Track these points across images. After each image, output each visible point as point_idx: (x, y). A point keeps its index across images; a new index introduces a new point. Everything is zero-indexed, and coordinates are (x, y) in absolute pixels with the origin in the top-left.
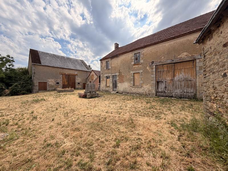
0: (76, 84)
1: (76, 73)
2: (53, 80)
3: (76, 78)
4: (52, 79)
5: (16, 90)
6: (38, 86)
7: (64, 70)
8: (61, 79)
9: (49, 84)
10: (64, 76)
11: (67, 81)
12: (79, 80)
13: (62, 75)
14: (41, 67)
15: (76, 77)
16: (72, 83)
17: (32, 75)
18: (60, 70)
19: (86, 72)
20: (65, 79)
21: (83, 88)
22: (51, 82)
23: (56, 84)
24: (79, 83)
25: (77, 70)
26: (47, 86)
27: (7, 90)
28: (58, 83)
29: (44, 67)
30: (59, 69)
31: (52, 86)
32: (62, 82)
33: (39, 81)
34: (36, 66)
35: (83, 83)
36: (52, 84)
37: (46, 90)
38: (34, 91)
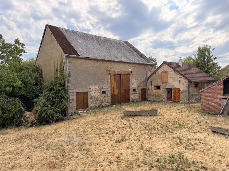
0: (131, 91)
1: (130, 70)
2: (97, 87)
3: (131, 81)
4: (96, 84)
5: (46, 114)
6: (75, 100)
7: (113, 64)
8: (109, 84)
9: (92, 95)
10: (113, 77)
11: (117, 87)
12: (135, 84)
13: (109, 75)
14: (79, 62)
15: (130, 78)
16: (125, 90)
17: (66, 79)
18: (107, 66)
19: (144, 66)
20: (114, 83)
21: (140, 100)
22: (94, 91)
23: (102, 95)
24: (134, 90)
25: (131, 63)
26: (89, 99)
27: (27, 114)
28: (104, 92)
29: (84, 61)
30: (105, 63)
31: (95, 99)
32: (110, 89)
33: (77, 91)
34: (71, 59)
35: (142, 89)
36: (96, 95)
37: (87, 107)
38: (70, 111)
